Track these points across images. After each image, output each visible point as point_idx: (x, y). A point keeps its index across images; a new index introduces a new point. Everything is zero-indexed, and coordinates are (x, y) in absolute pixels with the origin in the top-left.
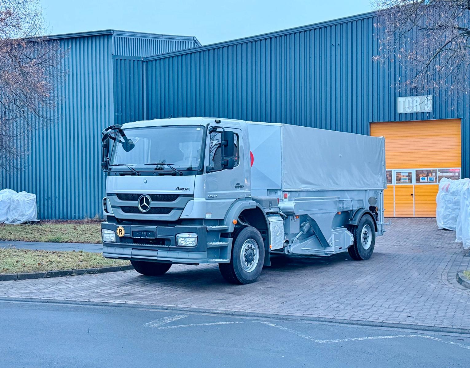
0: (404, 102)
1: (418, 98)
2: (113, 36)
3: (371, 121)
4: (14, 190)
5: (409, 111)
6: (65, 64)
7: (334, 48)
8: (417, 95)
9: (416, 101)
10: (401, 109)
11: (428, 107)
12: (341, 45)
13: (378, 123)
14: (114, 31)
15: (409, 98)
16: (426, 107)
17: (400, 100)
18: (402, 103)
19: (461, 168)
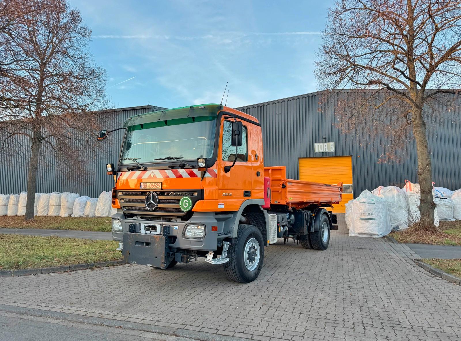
0: (318, 146)
1: (326, 144)
2: (151, 109)
3: (299, 157)
4: (89, 196)
5: (321, 151)
6: (119, 119)
7: (277, 116)
8: (326, 142)
9: (325, 145)
10: (316, 150)
11: (332, 149)
12: (281, 114)
13: (303, 158)
14: (152, 106)
15: (321, 144)
16: (331, 149)
17: (316, 145)
18: (317, 147)
19: (352, 184)
